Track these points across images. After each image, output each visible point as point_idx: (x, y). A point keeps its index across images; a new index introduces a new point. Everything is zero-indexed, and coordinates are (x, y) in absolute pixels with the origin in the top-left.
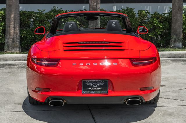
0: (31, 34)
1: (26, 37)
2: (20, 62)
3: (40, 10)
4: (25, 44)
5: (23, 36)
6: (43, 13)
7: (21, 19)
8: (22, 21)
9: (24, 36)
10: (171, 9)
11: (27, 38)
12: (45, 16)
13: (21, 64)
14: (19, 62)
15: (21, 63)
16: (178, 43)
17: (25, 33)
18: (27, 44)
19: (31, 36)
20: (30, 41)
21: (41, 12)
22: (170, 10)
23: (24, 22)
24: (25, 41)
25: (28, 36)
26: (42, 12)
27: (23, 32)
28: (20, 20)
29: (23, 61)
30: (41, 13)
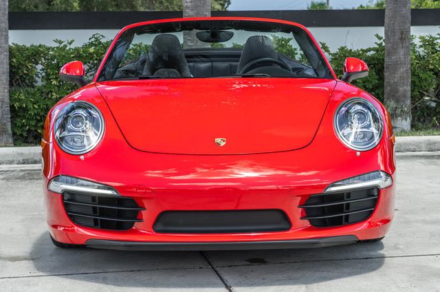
0: (38, 102)
1: (26, 110)
2: (11, 166)
3: (60, 42)
4: (23, 125)
5: (17, 105)
6: (67, 48)
7: (13, 64)
8: (14, 70)
9: (20, 107)
10: (380, 38)
11: (28, 110)
12: (72, 56)
13: (14, 171)
14: (9, 166)
15: (13, 169)
16: (402, 120)
17: (23, 97)
18: (28, 127)
19: (39, 106)
20: (36, 119)
21: (62, 45)
22: (379, 42)
23: (20, 72)
24: (22, 120)
25: (31, 106)
26: (65, 46)
27: (19, 95)
28: (11, 66)
29: (18, 164)
30: (64, 49)
